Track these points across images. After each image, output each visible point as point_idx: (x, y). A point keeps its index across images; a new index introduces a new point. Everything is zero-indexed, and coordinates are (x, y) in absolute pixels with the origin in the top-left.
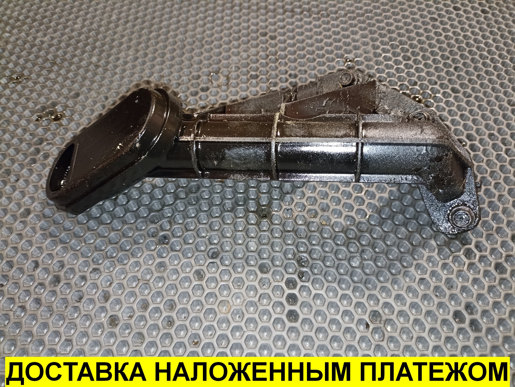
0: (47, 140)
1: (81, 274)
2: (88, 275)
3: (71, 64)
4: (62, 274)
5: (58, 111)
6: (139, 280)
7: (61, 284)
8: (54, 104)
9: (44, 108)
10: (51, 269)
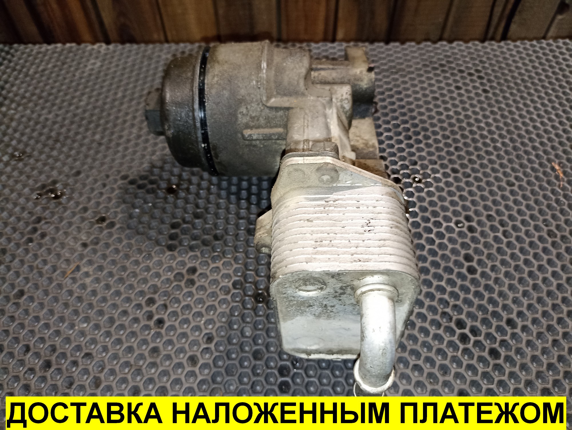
0: (45, 219)
1: (73, 359)
2: (80, 360)
3: (74, 141)
4: (53, 358)
5: (59, 188)
6: (131, 365)
7: (52, 369)
8: (55, 182)
9: (43, 186)
10: (42, 353)
